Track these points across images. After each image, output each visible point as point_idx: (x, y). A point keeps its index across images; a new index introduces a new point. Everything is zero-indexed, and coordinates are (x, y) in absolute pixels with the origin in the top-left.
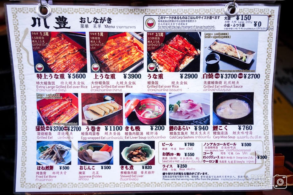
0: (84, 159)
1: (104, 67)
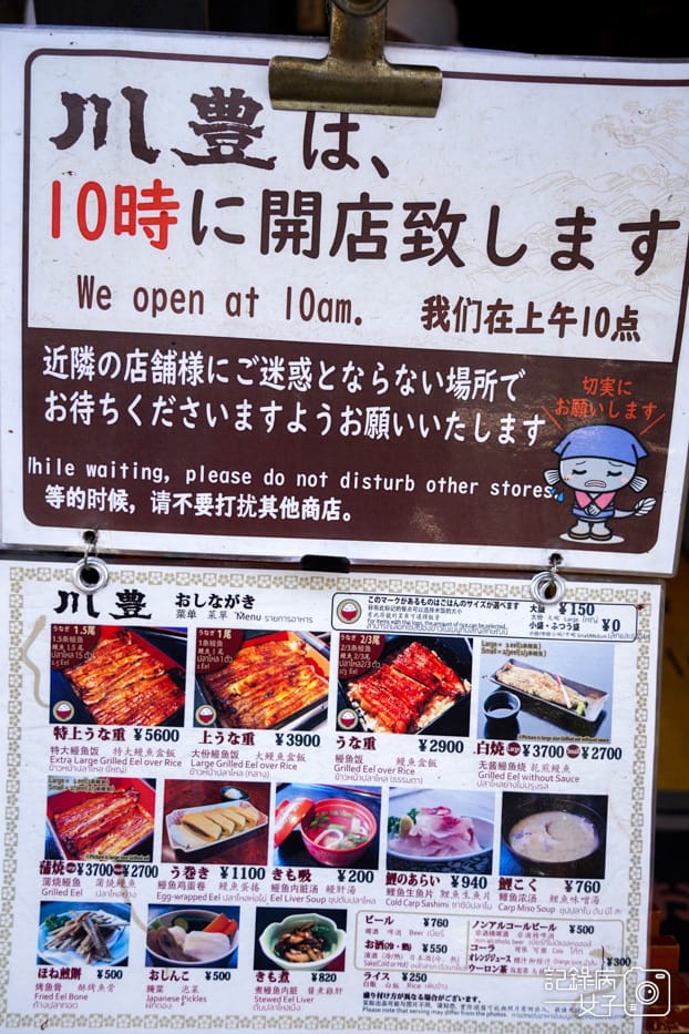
0: (162, 952)
1: (227, 715)
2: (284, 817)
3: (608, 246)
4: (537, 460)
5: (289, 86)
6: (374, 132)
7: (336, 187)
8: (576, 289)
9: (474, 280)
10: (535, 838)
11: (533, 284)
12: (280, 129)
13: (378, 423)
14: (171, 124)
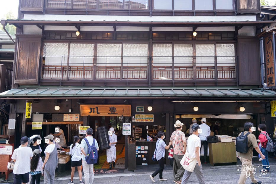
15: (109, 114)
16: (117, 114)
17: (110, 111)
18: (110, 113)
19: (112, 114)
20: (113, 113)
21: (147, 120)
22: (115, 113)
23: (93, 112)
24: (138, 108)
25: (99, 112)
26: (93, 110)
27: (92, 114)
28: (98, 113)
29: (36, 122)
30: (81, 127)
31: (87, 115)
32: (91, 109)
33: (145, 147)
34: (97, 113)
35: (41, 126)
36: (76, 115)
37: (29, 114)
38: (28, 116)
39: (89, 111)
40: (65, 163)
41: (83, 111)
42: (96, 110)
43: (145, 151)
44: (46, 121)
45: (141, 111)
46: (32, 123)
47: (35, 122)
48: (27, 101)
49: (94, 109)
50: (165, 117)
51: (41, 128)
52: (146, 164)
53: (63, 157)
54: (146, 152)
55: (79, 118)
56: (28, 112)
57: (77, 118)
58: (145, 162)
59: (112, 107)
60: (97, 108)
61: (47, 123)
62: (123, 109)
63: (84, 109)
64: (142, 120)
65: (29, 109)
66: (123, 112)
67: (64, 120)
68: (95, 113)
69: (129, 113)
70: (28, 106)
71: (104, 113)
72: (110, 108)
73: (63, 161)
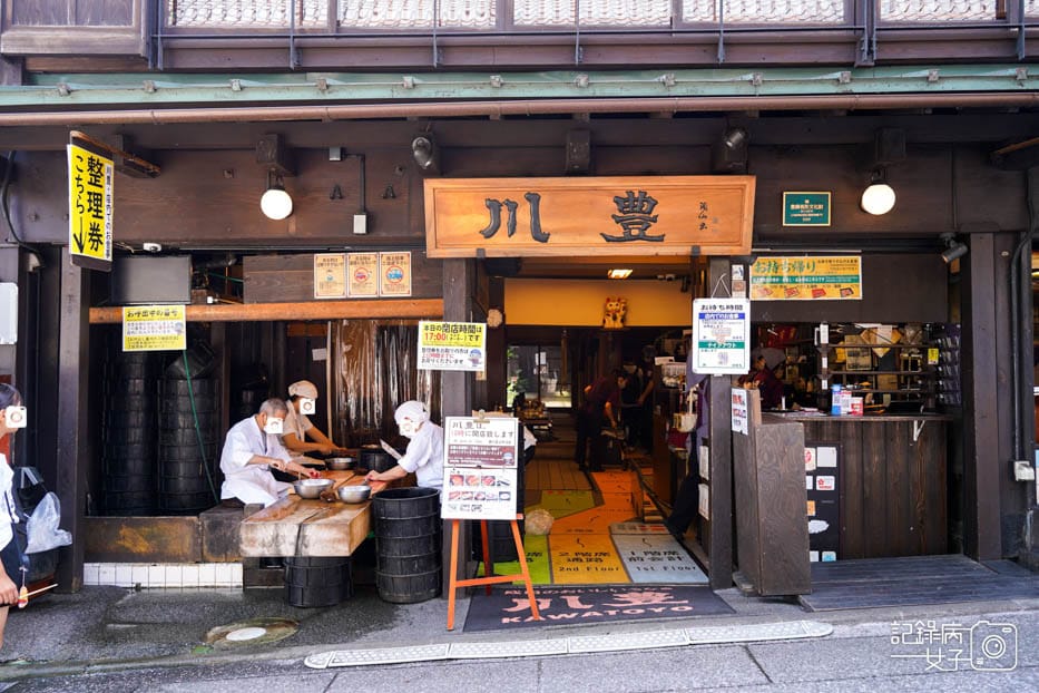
2: (474, 495)
3: (507, 435)
4: (500, 457)
5: (475, 421)
6: (483, 425)
7: (480, 430)
8: (505, 439)
9: (494, 439)
10: (503, 496)
11: (500, 439)
12: (474, 425)
13: (485, 453)
14: (464, 425)
15: (609, 239)
16: (660, 239)
17: (618, 220)
18: (618, 231)
19: (628, 238)
20: (635, 232)
21: (822, 292)
22: (648, 233)
23: (504, 228)
24: (792, 200)
25: (545, 225)
26: (505, 214)
27: (502, 246)
28: (541, 237)
29: (148, 309)
30: (433, 328)
31: (470, 252)
32: (494, 206)
33: (819, 448)
34: (530, 236)
35: (179, 331)
36: (391, 262)
37: (95, 229)
38: (87, 245)
39: (484, 220)
40: (344, 550)
41: (442, 219)
42: (524, 216)
43: (819, 478)
44: (210, 300)
45: (814, 220)
46: (125, 310)
47: (143, 309)
48: (74, 134)
49: (513, 207)
50: (965, 260)
51: (180, 344)
52: (825, 554)
53: (326, 516)
54: (828, 483)
55: (407, 280)
56: (88, 218)
57: (400, 277)
58: (818, 542)
59: (630, 193)
60: (533, 199)
61: (215, 311)
62: (703, 207)
63: (447, 213)
64: (790, 292)
65: (96, 199)
66: (703, 225)
67: (319, 293)
68: (516, 238)
69: (740, 236)
70: (86, 177)
71: (581, 231)
72: (617, 200)
73: (335, 541)
